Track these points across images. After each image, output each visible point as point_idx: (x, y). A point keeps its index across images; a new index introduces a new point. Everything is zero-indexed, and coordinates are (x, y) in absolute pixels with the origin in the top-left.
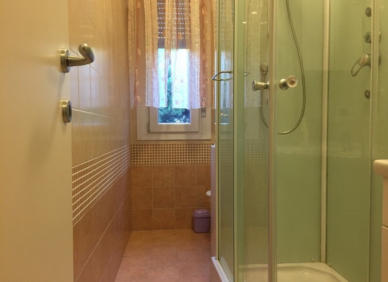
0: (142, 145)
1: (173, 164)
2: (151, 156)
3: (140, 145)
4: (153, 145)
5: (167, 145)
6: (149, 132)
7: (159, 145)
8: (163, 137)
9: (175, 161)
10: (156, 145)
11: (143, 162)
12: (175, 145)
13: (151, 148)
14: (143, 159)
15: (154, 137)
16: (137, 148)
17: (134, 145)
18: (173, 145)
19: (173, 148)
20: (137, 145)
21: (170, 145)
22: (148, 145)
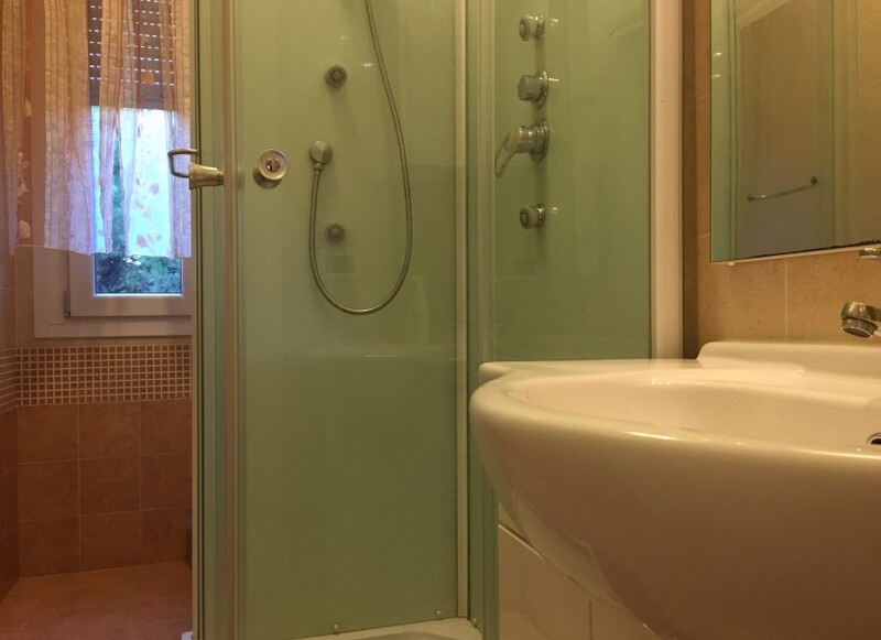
0: (50, 351)
1: (135, 397)
2: (74, 379)
3: (42, 351)
4: (81, 350)
5: (120, 349)
6: (68, 316)
7: (97, 350)
8: (109, 330)
9: (143, 390)
10: (89, 350)
11: (50, 394)
12: (142, 349)
13: (73, 358)
14: (50, 387)
15: (83, 330)
16: (34, 359)
17: (25, 352)
18: (135, 349)
19: (135, 356)
20: (33, 352)
21: (127, 349)
22: (65, 351)
